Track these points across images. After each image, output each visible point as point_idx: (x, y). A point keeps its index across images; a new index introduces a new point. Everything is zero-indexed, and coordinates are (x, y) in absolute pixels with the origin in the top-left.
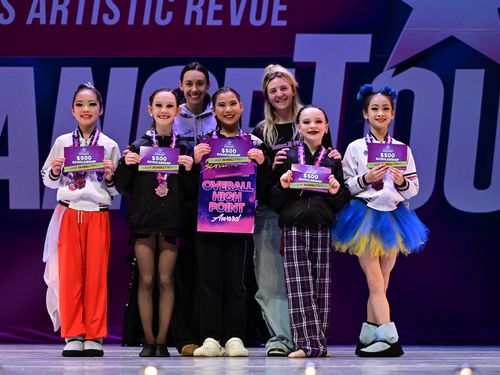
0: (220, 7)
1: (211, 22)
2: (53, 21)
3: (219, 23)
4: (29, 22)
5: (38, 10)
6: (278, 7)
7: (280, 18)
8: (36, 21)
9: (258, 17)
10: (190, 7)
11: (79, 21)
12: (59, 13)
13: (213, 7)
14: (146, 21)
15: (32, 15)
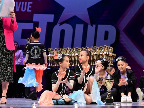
6: (29, 7)
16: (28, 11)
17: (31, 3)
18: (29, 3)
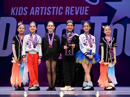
0: (73, 11)
1: (71, 14)
2: (36, 14)
3: (73, 14)
4: (30, 14)
5: (32, 12)
6: (86, 10)
7: (87, 13)
8: (32, 14)
9: (82, 13)
10: (66, 11)
11: (41, 14)
12: (37, 12)
13: (72, 11)
14: (56, 14)
16: (86, 14)
17: (88, 7)
18: (86, 7)
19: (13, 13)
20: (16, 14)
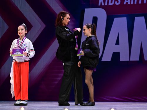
2: (132, 3)
4: (125, 3)
8: (127, 3)
11: (140, 2)
15: (126, 1)
19: (101, 2)
20: (106, 4)
